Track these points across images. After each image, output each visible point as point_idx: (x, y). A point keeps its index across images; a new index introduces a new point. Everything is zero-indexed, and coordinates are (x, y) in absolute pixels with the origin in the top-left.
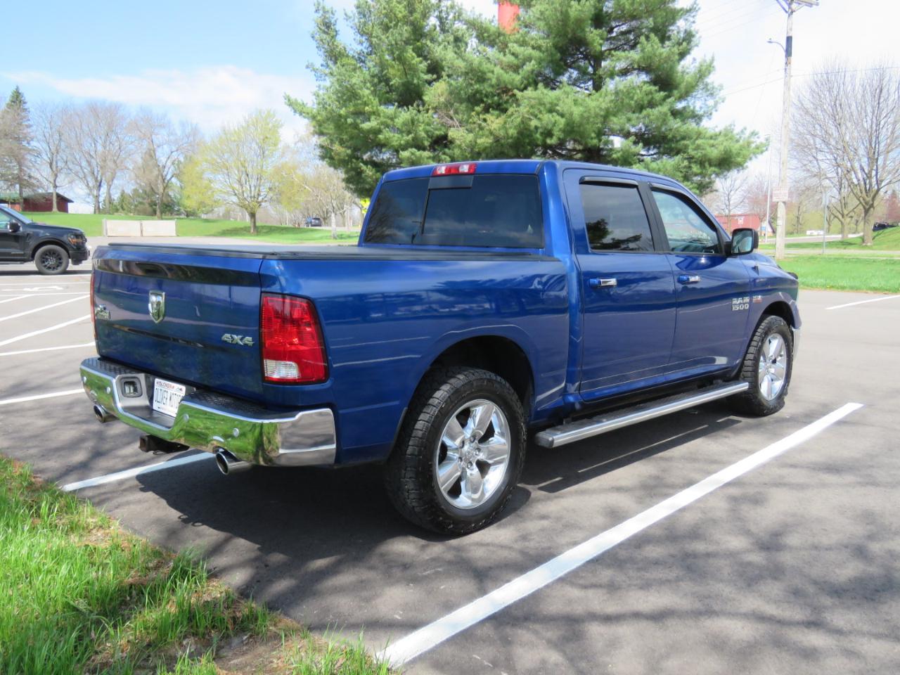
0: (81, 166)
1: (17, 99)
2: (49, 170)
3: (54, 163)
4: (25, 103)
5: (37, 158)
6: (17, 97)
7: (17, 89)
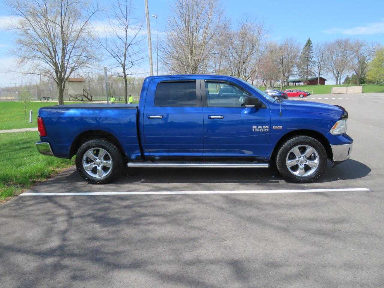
0: (332, 66)
1: (309, 43)
2: (318, 69)
3: (320, 66)
4: (312, 44)
5: (314, 65)
6: (309, 42)
7: (309, 38)
